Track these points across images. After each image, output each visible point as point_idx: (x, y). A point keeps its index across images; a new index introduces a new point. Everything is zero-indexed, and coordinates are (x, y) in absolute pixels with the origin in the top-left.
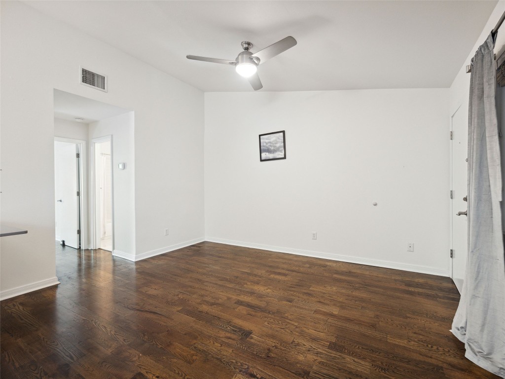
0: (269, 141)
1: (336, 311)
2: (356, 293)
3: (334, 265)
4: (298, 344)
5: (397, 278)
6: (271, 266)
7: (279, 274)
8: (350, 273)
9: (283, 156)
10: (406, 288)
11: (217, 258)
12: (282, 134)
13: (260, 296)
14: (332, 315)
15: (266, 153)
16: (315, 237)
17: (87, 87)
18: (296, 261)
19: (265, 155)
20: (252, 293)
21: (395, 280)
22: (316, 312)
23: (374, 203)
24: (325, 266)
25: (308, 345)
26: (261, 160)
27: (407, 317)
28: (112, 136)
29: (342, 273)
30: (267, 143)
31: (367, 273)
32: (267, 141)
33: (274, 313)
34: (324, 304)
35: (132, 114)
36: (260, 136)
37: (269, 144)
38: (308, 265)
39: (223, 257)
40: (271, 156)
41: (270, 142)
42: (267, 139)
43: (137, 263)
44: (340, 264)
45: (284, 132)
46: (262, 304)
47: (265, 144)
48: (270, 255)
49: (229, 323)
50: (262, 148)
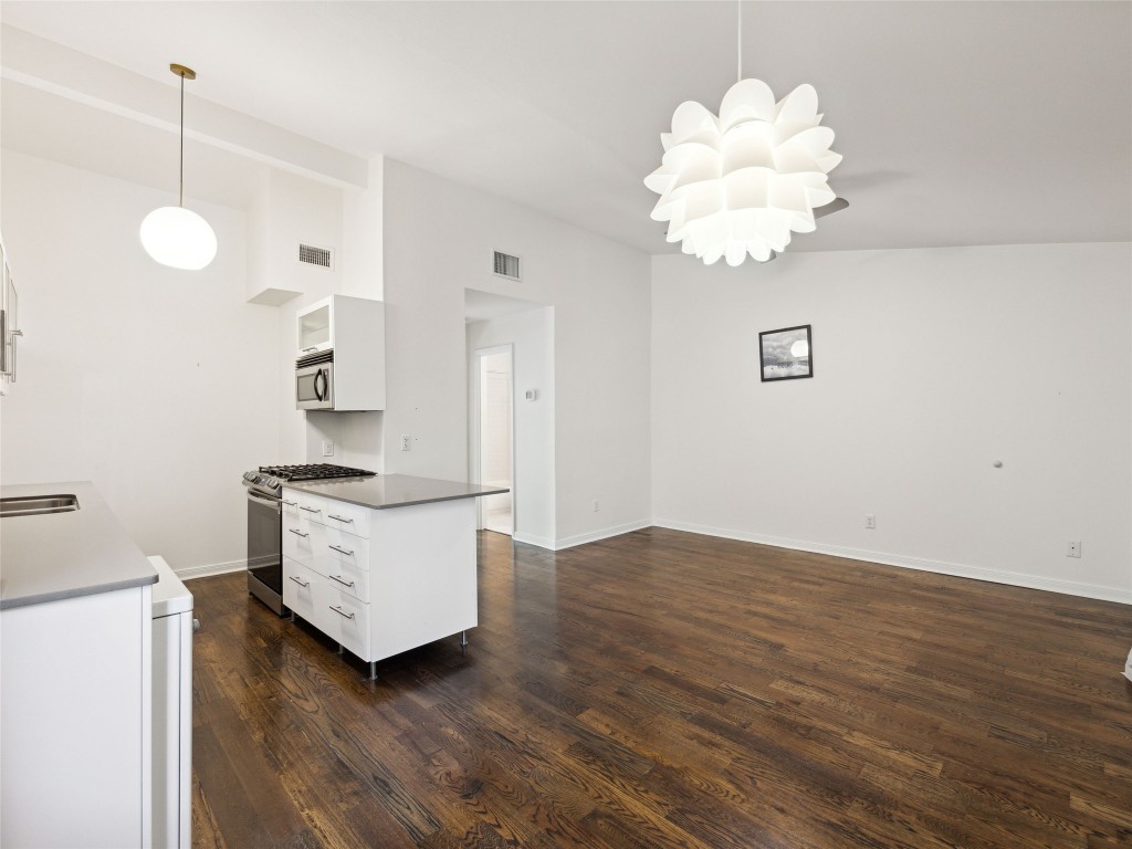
0: (779, 344)
1: (917, 635)
2: (956, 618)
3: (912, 576)
4: (858, 663)
5: (1042, 602)
6: (788, 571)
7: (807, 582)
8: (942, 590)
9: (807, 372)
10: (1058, 618)
11: (688, 554)
12: (805, 331)
13: (783, 609)
14: (910, 639)
15: (771, 368)
16: (871, 523)
17: (500, 279)
18: (835, 566)
19: (769, 371)
20: (768, 604)
21: (1037, 606)
22: (881, 633)
23: (997, 463)
24: (895, 577)
25: (874, 665)
26: (763, 380)
27: (1045, 652)
28: (513, 345)
29: (928, 589)
30: (774, 348)
31: (980, 591)
32: (775, 344)
33: (810, 629)
34: (895, 625)
35: (551, 310)
36: (761, 334)
37: (779, 350)
38: (859, 574)
39: (698, 553)
40: (783, 372)
41: (781, 347)
42: (774, 341)
43: (558, 552)
44: (925, 575)
45: (808, 327)
46: (791, 618)
47: (771, 350)
48: (784, 553)
49: (746, 633)
50: (765, 357)
